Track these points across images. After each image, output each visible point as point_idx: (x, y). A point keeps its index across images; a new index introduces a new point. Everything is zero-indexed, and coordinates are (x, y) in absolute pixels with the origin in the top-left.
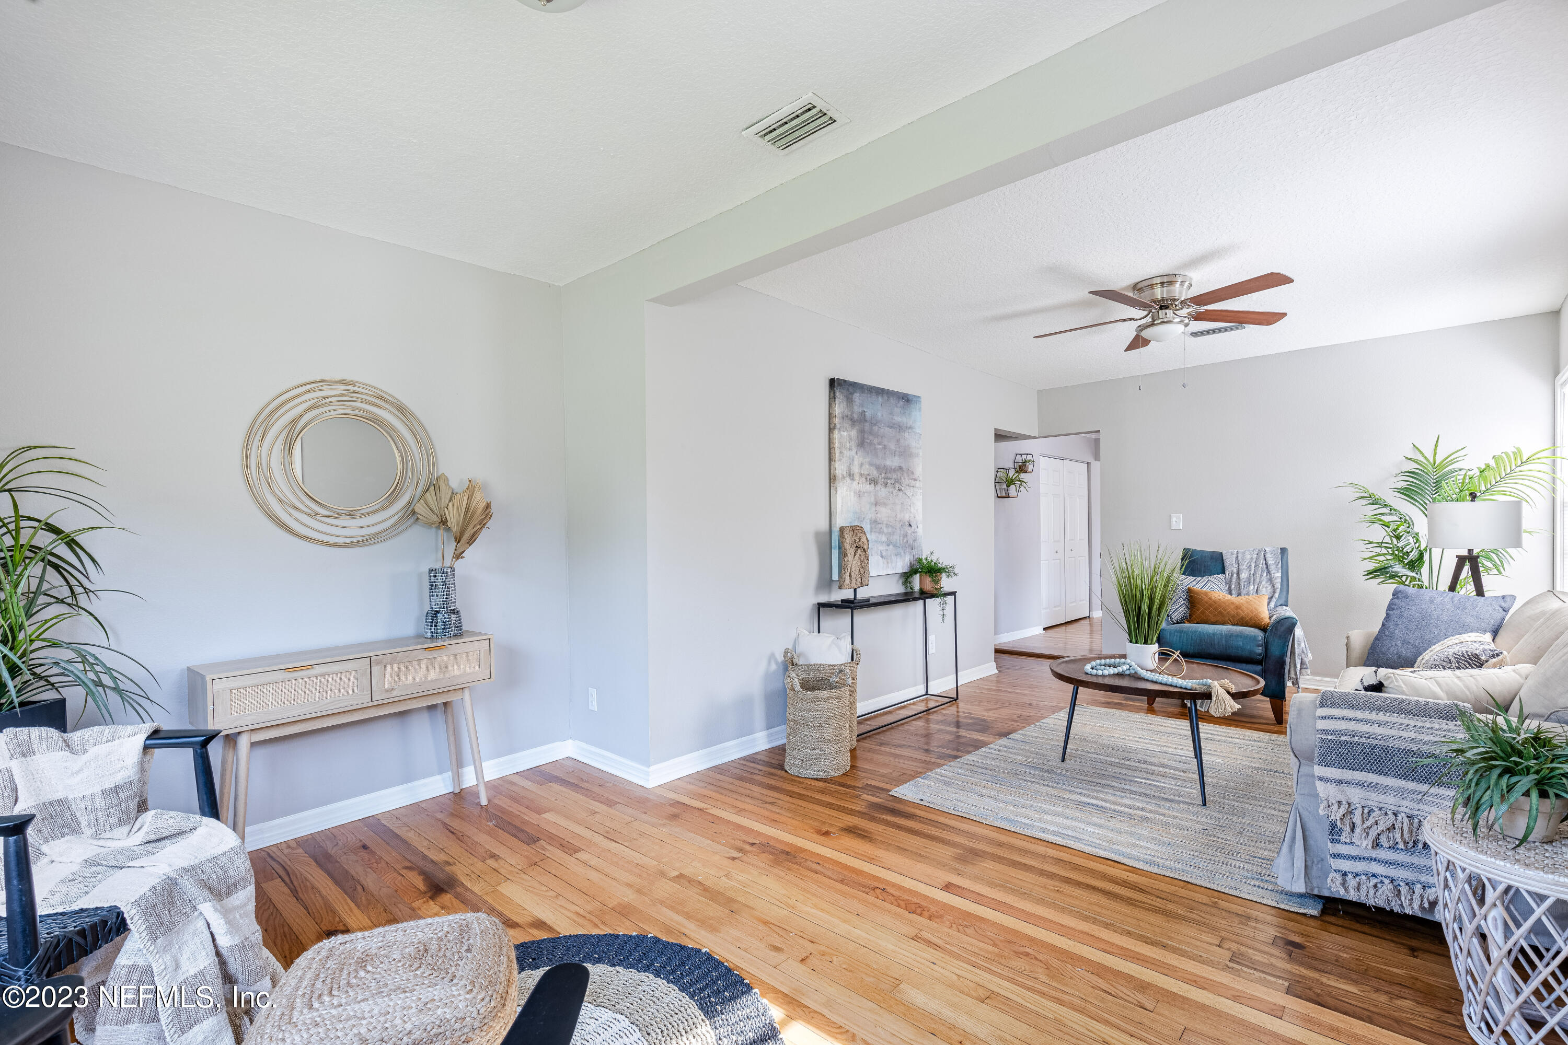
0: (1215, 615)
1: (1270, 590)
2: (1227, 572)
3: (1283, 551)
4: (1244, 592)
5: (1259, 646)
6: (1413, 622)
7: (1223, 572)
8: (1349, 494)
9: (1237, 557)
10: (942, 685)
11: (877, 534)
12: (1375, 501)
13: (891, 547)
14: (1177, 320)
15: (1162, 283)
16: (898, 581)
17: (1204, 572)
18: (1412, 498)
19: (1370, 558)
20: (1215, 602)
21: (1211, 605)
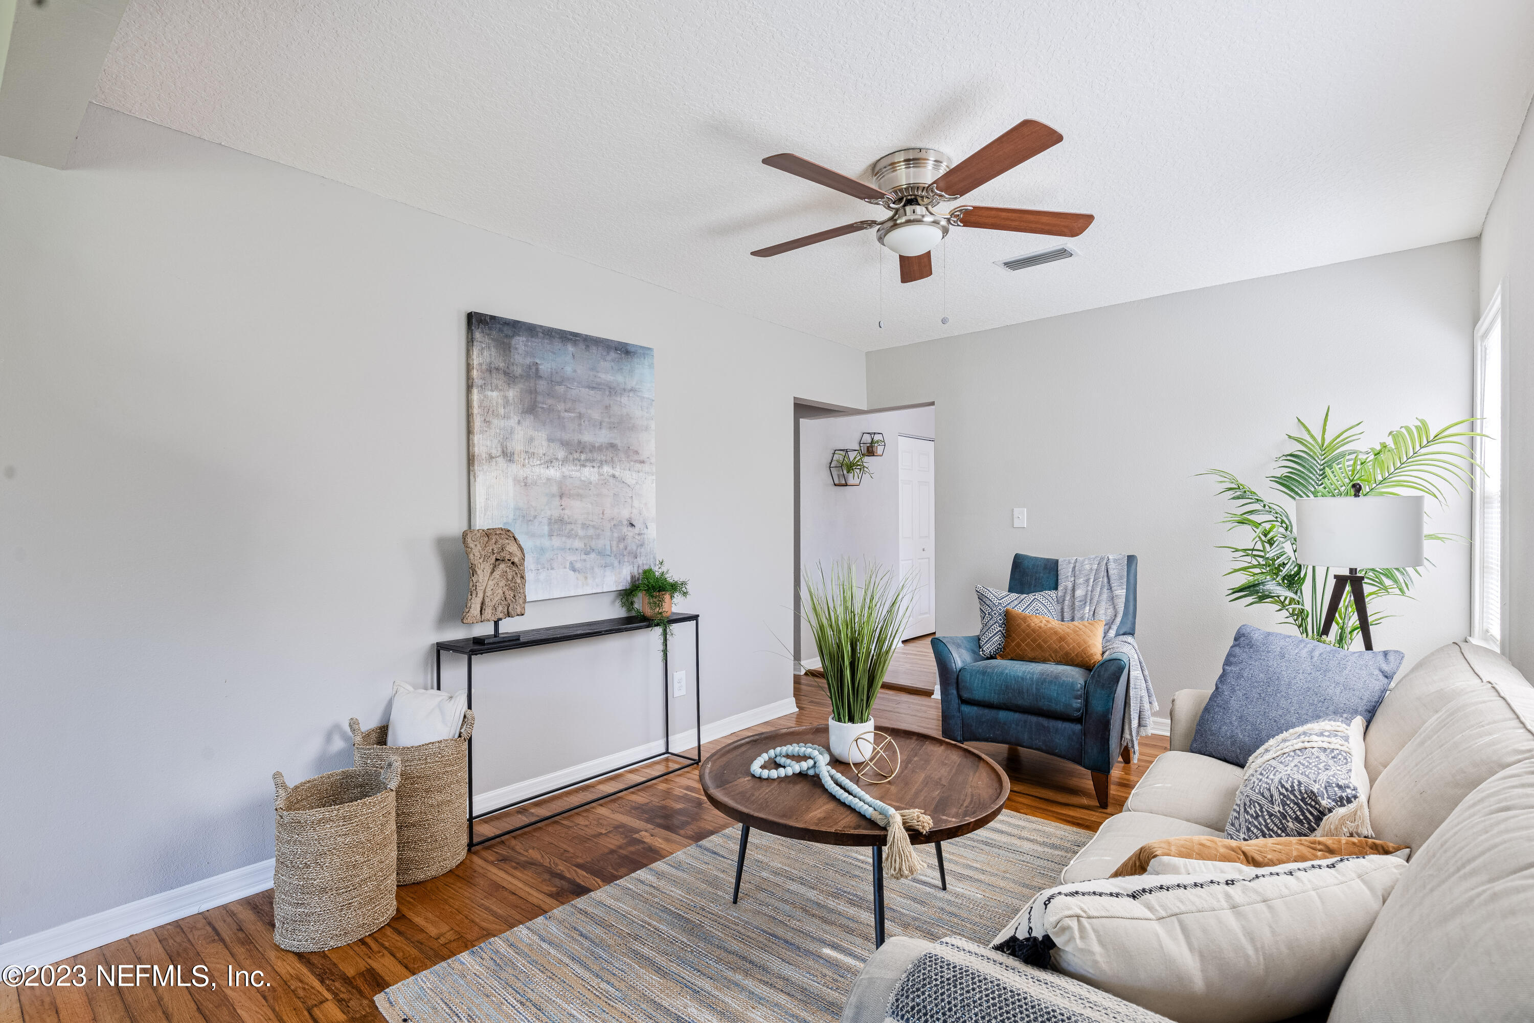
0: (1033, 649)
1: (1110, 612)
2: (1060, 588)
3: (1131, 559)
4: (1078, 615)
5: (1077, 698)
6: (1255, 687)
7: (1056, 588)
8: (1215, 484)
9: (1074, 567)
10: (683, 743)
11: (564, 539)
12: (1241, 493)
13: (593, 555)
14: (928, 219)
15: (907, 161)
16: (613, 602)
17: (1035, 586)
18: (1292, 490)
19: (1244, 569)
20: (1034, 631)
21: (1028, 635)
